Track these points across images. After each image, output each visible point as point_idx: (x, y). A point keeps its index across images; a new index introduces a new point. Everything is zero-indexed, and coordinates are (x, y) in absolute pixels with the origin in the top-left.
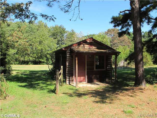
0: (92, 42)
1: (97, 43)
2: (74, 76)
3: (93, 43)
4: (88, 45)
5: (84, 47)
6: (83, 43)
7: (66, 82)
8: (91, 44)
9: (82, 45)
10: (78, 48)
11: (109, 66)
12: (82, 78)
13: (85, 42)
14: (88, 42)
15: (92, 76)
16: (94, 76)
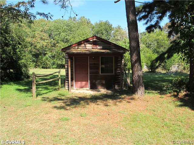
0: (95, 41)
1: (102, 42)
2: (74, 81)
3: (98, 42)
4: (91, 44)
5: (86, 47)
6: (84, 43)
7: (65, 87)
8: (94, 43)
9: (83, 45)
10: (78, 49)
11: (118, 69)
12: (84, 83)
13: (87, 41)
14: (91, 40)
15: (95, 82)
16: (98, 81)
